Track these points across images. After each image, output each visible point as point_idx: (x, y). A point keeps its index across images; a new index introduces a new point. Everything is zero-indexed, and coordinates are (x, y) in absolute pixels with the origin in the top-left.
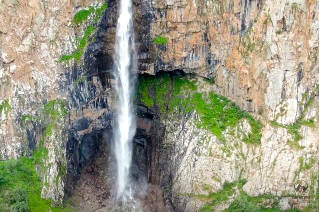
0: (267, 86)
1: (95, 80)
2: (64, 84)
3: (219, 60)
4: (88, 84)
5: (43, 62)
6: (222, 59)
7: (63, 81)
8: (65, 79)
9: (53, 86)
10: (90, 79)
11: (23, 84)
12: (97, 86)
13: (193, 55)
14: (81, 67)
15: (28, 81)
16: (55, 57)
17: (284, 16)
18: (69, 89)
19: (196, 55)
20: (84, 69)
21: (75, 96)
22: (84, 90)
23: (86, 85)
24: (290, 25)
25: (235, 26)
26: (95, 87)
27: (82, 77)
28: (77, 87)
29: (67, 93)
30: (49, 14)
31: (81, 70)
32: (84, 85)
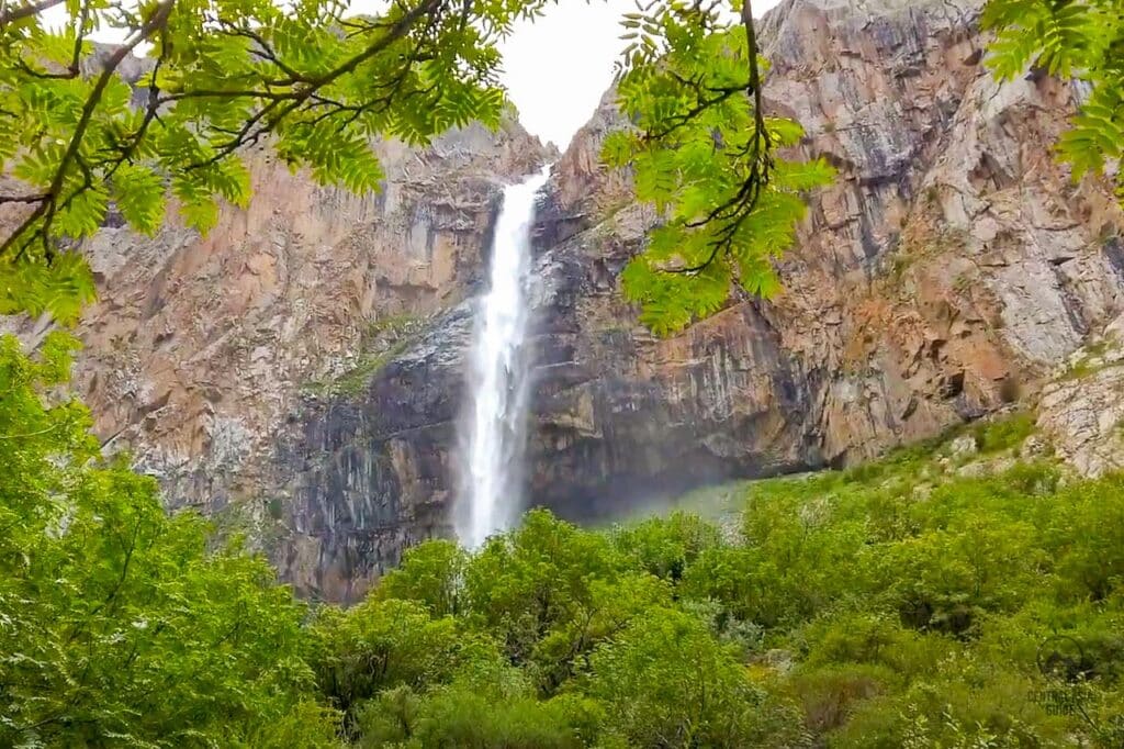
0: (999, 310)
1: (398, 454)
2: (291, 447)
3: (819, 365)
4: (374, 465)
5: (245, 389)
6: (828, 357)
7: (292, 439)
8: (299, 435)
9: (258, 450)
10: (380, 447)
11: (169, 452)
12: (402, 476)
13: (723, 365)
14: (356, 409)
15: (188, 444)
16: (286, 379)
17: (985, 150)
18: (307, 469)
19: (736, 362)
20: (367, 416)
21: (324, 495)
22: (358, 487)
23: (367, 468)
24: (1013, 161)
25: (845, 253)
26: (396, 479)
27: (358, 442)
28: (335, 468)
29: (298, 481)
30: (295, 291)
31: (358, 419)
32: (361, 465)
